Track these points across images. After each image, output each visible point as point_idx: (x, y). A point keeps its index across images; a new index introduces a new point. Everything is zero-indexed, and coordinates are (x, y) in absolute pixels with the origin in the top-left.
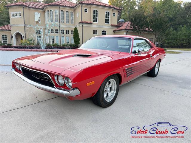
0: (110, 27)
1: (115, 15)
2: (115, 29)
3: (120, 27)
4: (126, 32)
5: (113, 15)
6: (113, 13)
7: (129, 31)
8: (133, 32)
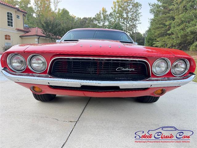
0: (16, 32)
1: (19, 18)
2: (22, 34)
3: (28, 32)
4: (37, 38)
5: (17, 18)
6: (17, 16)
7: (41, 37)
8: (46, 39)
